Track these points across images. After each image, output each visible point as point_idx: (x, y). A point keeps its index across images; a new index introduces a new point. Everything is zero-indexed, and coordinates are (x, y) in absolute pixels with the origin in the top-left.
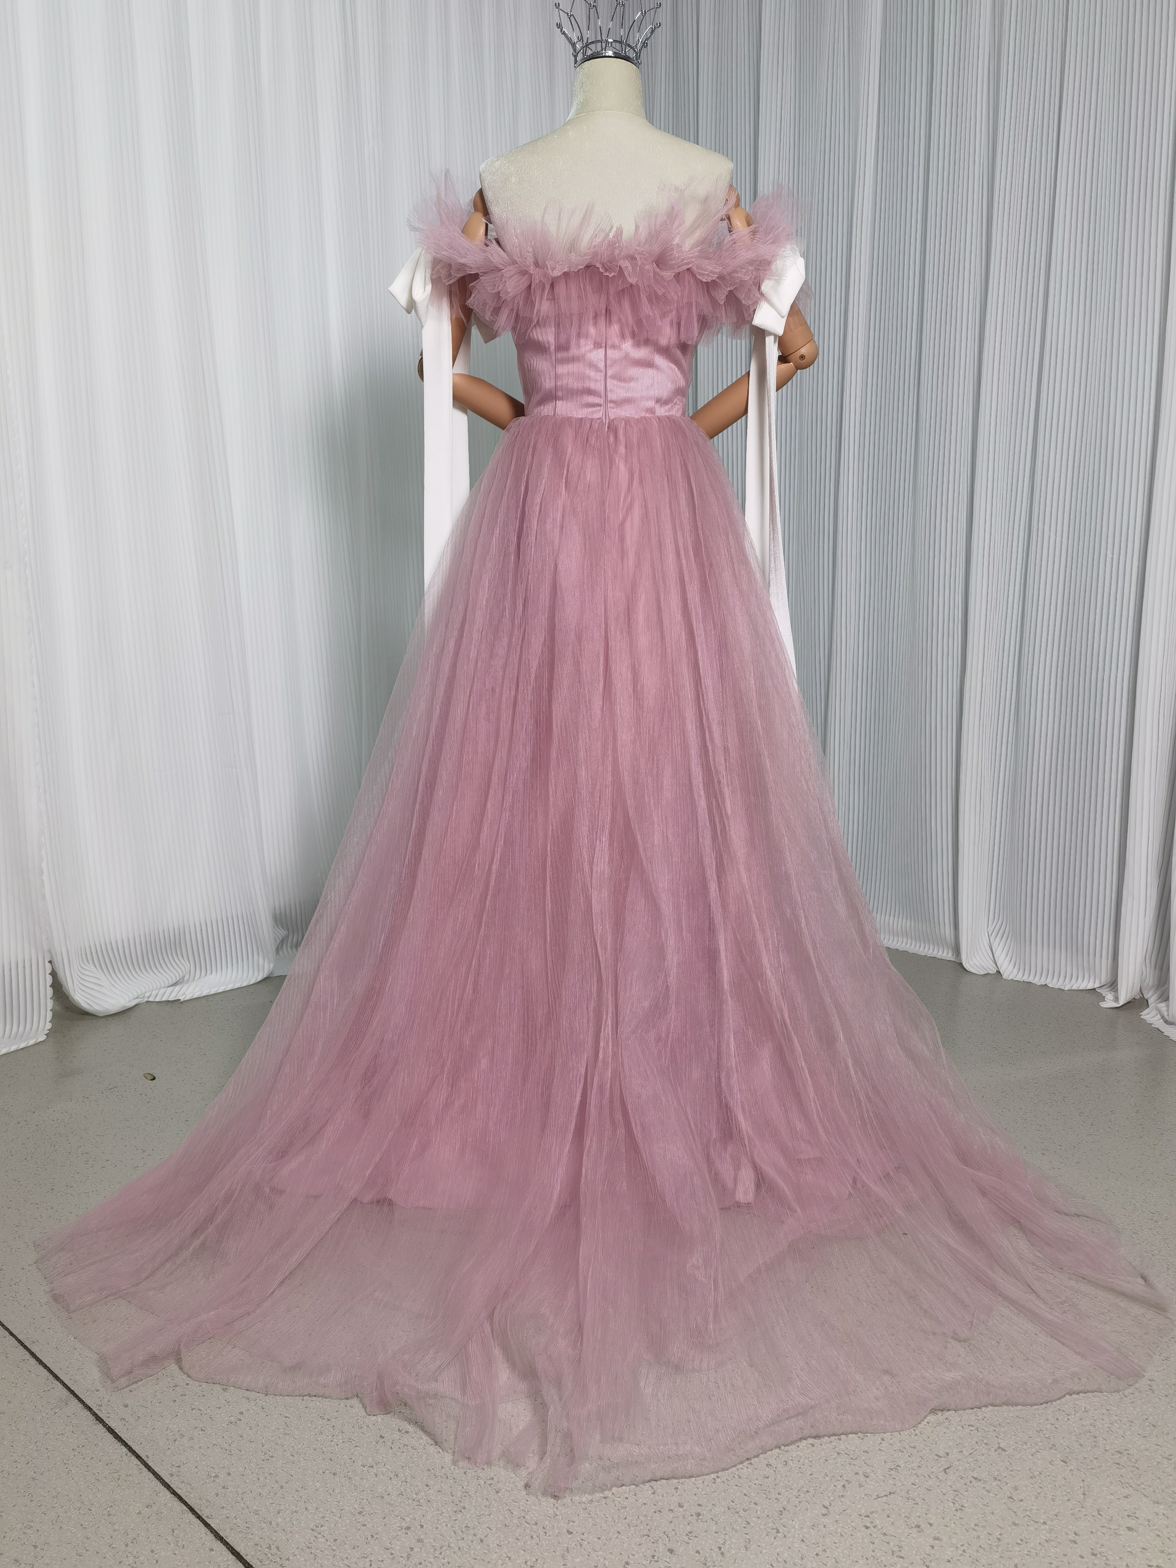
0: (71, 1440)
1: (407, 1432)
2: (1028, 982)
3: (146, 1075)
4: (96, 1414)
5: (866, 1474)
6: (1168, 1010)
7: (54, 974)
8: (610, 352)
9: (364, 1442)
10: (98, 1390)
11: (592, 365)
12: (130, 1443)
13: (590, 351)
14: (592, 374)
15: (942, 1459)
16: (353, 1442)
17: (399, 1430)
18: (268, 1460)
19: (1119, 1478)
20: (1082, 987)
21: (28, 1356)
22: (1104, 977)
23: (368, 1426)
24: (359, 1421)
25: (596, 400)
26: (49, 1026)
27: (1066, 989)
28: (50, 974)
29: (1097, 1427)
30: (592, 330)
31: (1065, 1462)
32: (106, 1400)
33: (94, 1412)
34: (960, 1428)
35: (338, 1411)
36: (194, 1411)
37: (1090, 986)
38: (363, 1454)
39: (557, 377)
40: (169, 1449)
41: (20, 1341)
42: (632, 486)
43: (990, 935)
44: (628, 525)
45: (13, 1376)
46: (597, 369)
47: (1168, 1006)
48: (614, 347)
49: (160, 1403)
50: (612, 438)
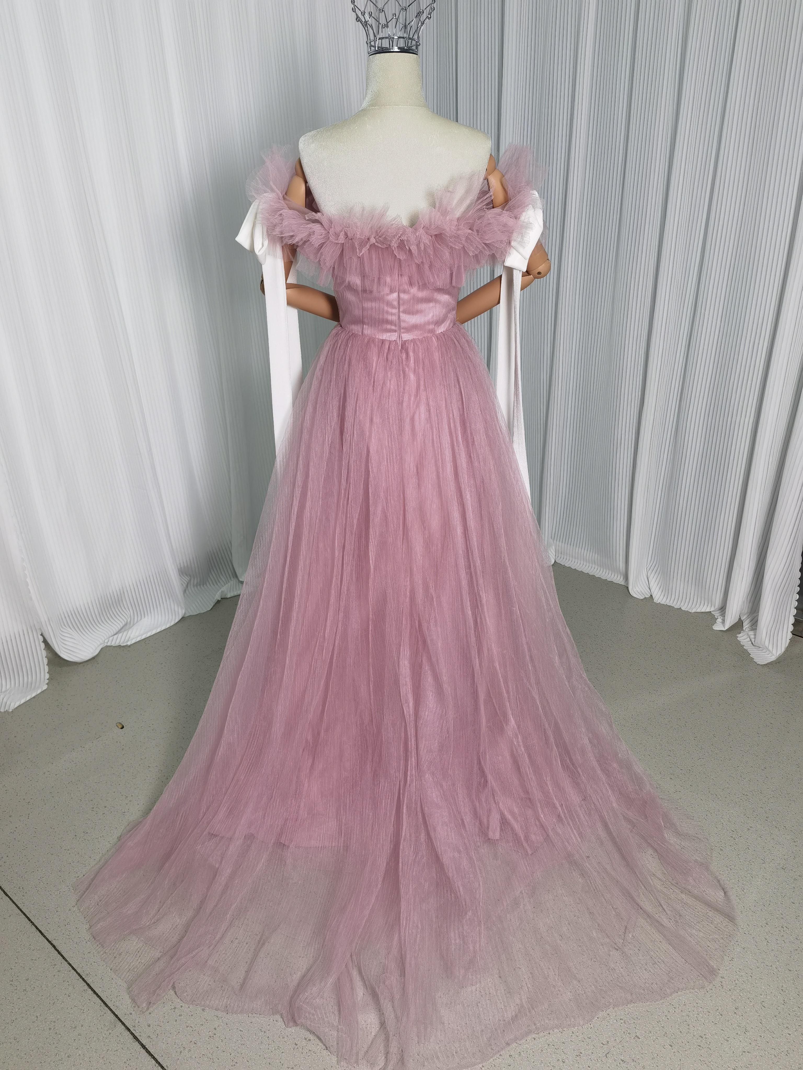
0: (122, 1055)
1: (310, 1040)
2: (669, 606)
3: (118, 724)
4: (133, 1034)
5: (563, 1061)
6: (755, 638)
7: (45, 641)
8: (402, 295)
9: (286, 1049)
10: (131, 1014)
11: (389, 304)
12: (156, 1056)
13: (387, 294)
14: (390, 310)
15: (605, 1046)
16: (281, 1049)
17: (305, 1039)
18: (234, 1065)
19: (700, 1057)
20: (703, 610)
21: (86, 987)
22: (718, 603)
23: (287, 1036)
24: (282, 1032)
25: (393, 327)
26: (47, 676)
27: (693, 611)
28: (42, 642)
29: (690, 1017)
30: (388, 279)
31: (671, 1046)
32: (137, 1021)
33: (132, 1032)
34: (615, 1021)
35: (269, 1025)
36: (188, 1028)
37: (708, 610)
38: (287, 1058)
39: (363, 309)
40: (178, 1059)
41: (79, 974)
42: (419, 390)
43: (648, 571)
44: (417, 417)
45: (80, 1004)
46: (393, 307)
47: (755, 635)
48: (404, 292)
49: (168, 1022)
50: (404, 356)
